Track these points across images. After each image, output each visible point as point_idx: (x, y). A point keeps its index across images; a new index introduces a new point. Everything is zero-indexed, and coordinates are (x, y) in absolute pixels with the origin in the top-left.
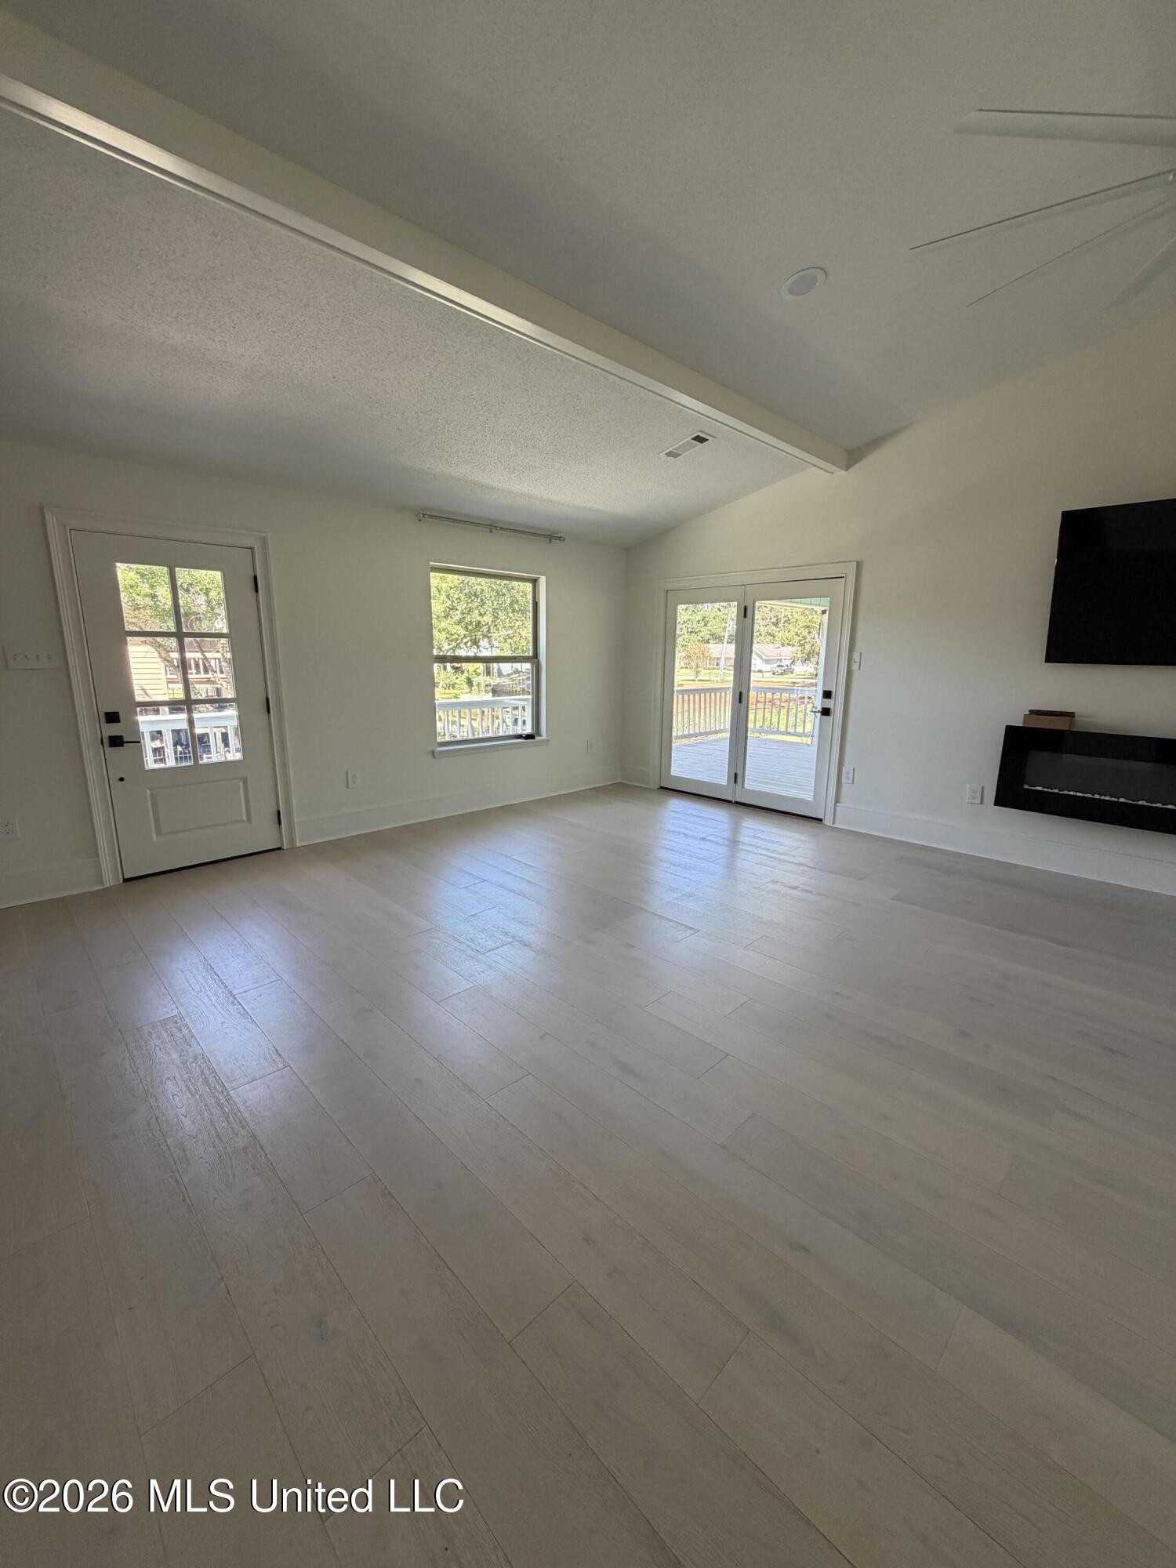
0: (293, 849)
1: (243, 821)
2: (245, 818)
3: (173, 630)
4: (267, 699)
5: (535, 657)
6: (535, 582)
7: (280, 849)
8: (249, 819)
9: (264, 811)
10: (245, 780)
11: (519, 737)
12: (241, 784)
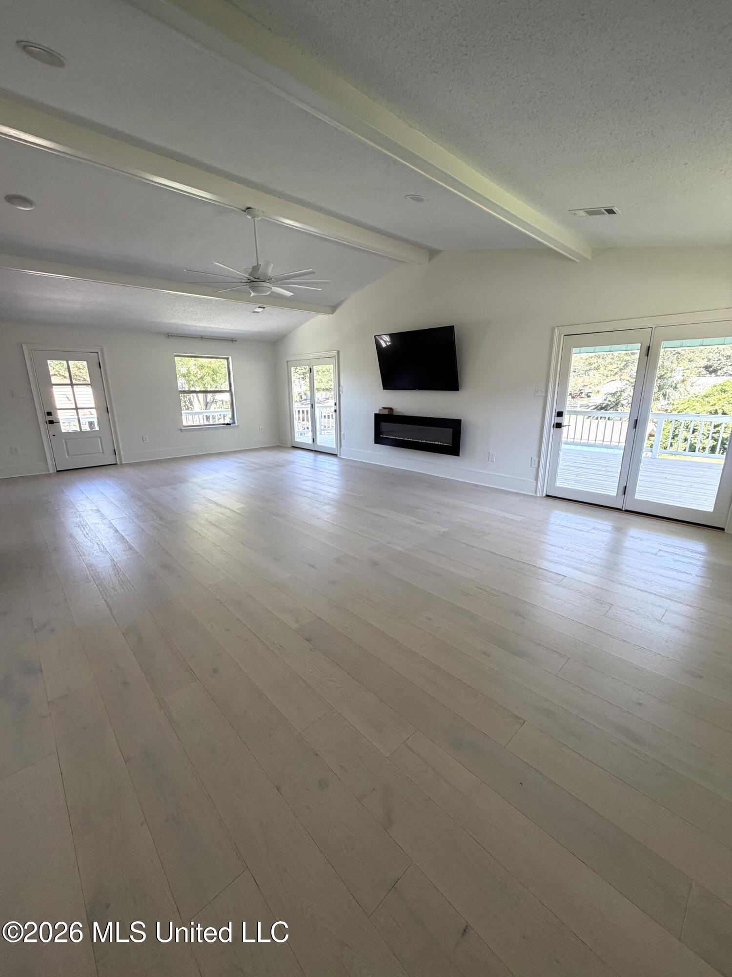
0: (121, 464)
1: (100, 452)
2: (101, 451)
3: (70, 383)
4: (107, 408)
5: (231, 390)
6: (228, 359)
7: (116, 464)
8: (103, 453)
9: (109, 450)
10: (100, 437)
11: (224, 424)
12: (99, 439)
